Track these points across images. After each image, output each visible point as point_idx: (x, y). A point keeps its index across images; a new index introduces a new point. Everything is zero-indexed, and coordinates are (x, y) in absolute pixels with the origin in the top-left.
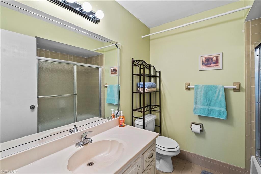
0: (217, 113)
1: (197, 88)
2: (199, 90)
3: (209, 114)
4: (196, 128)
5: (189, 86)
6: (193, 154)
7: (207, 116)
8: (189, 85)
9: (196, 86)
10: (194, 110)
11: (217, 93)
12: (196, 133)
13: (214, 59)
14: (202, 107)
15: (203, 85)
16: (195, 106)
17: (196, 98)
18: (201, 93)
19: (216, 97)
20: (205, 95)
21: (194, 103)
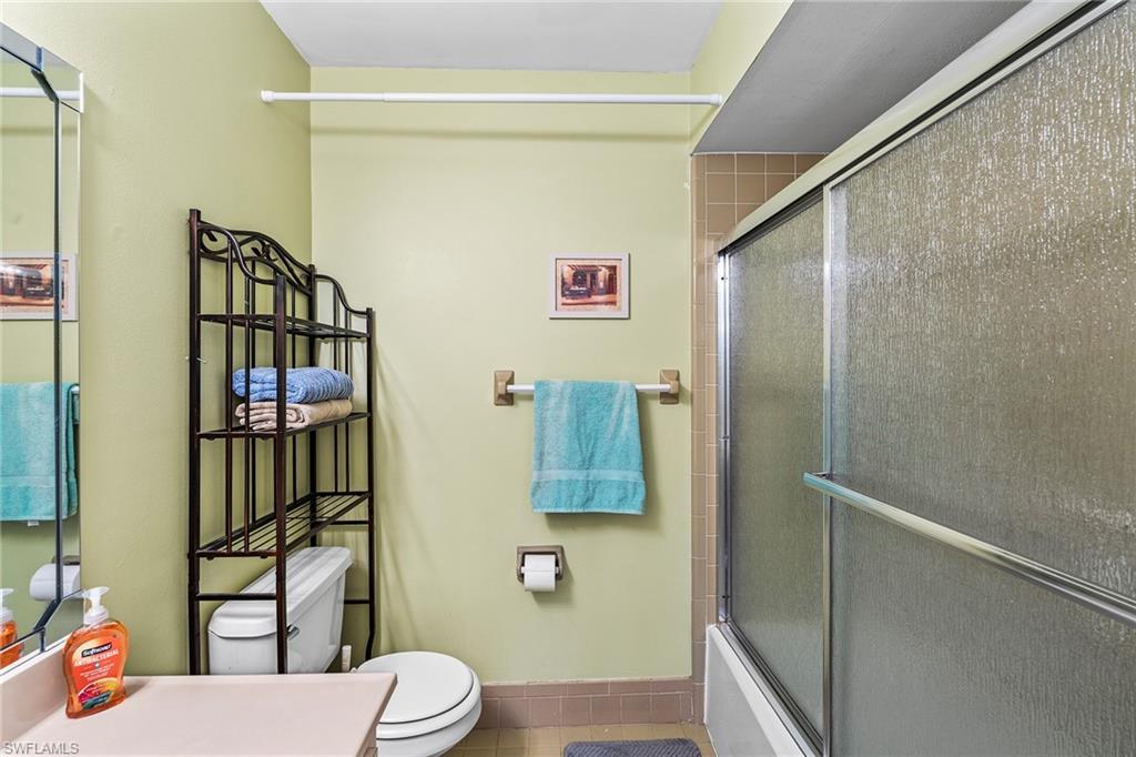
0: (614, 494)
1: (547, 395)
2: (552, 402)
3: (589, 500)
4: (541, 571)
5: (510, 387)
6: (527, 687)
7: (581, 511)
8: (511, 381)
9: (539, 384)
10: (533, 494)
11: (614, 414)
12: (540, 595)
13: (603, 274)
14: (564, 475)
15: (566, 383)
16: (535, 473)
17: (541, 439)
18: (560, 414)
19: (612, 429)
20: (575, 424)
21: (534, 462)
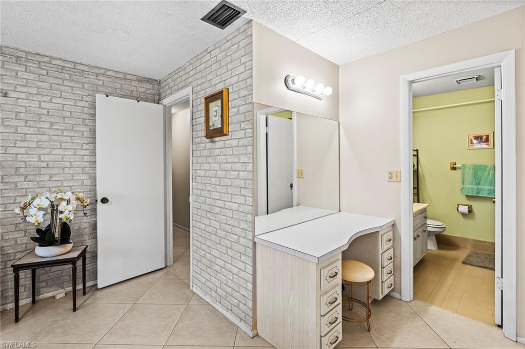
0: (487, 192)
1: (465, 168)
2: (467, 169)
3: (478, 193)
4: (464, 209)
5: (454, 166)
6: (461, 237)
7: (475, 195)
8: (455, 164)
9: (462, 165)
10: (461, 190)
11: (487, 173)
12: (463, 214)
13: (484, 137)
14: (470, 186)
15: (471, 165)
16: (462, 186)
17: (463, 178)
18: (469, 173)
19: (486, 176)
20: (474, 175)
21: (461, 183)
